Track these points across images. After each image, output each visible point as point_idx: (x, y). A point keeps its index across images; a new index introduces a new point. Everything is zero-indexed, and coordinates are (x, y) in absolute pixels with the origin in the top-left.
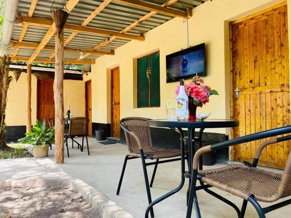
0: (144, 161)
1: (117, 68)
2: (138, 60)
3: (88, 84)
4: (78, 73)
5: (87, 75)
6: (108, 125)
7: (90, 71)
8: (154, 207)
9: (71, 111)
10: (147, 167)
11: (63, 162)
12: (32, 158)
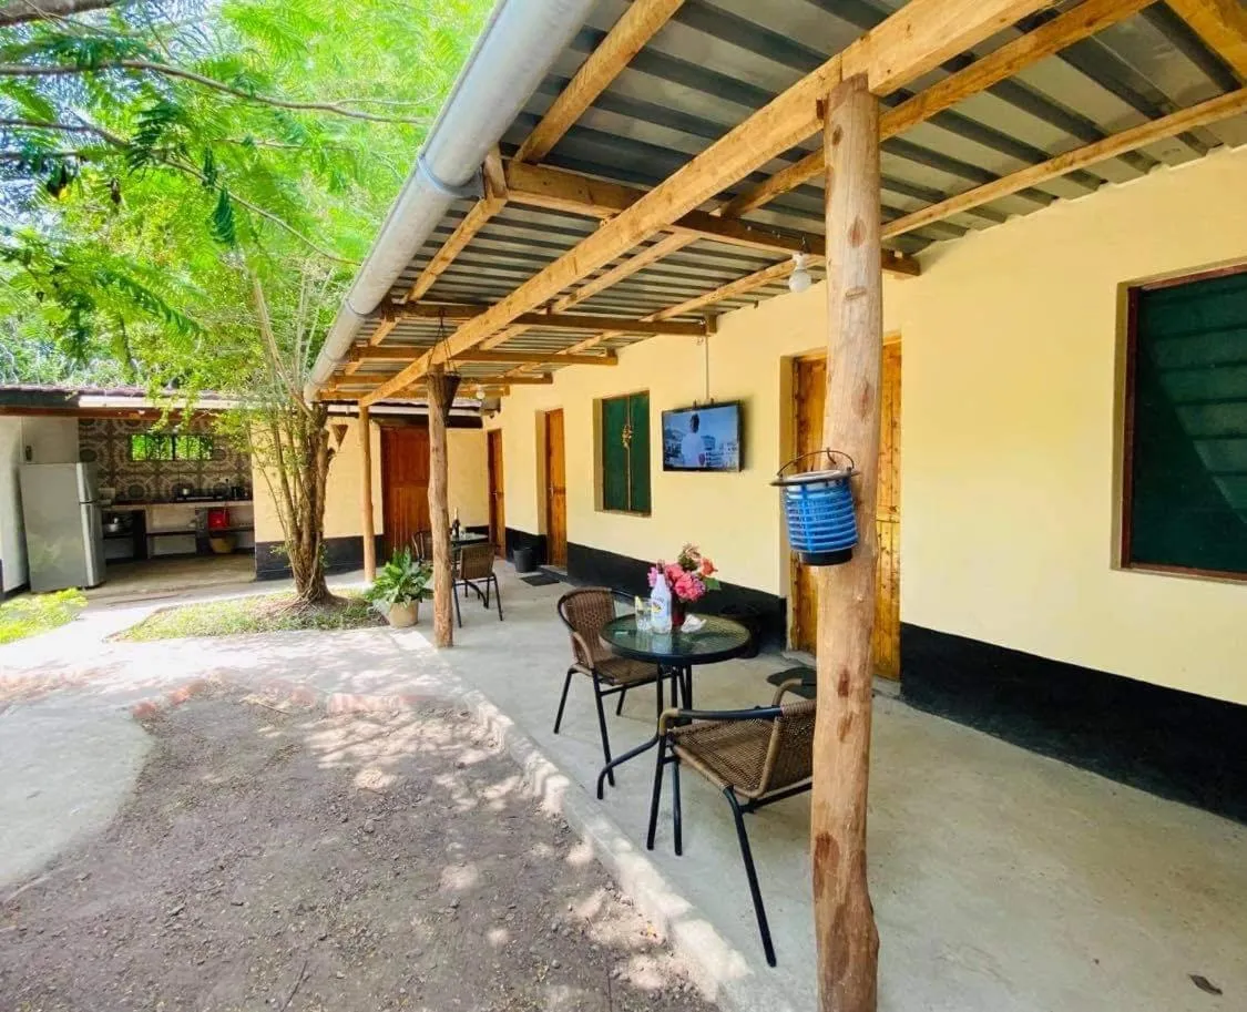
0: (597, 688)
1: (560, 412)
2: (605, 402)
3: (494, 437)
4: (472, 414)
5: (492, 417)
6: (541, 538)
7: (499, 410)
8: (615, 769)
9: (460, 521)
10: (604, 698)
11: (450, 645)
12: (385, 628)
